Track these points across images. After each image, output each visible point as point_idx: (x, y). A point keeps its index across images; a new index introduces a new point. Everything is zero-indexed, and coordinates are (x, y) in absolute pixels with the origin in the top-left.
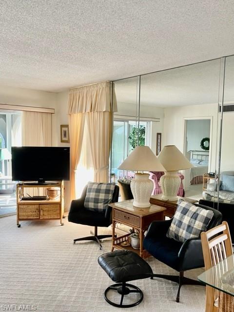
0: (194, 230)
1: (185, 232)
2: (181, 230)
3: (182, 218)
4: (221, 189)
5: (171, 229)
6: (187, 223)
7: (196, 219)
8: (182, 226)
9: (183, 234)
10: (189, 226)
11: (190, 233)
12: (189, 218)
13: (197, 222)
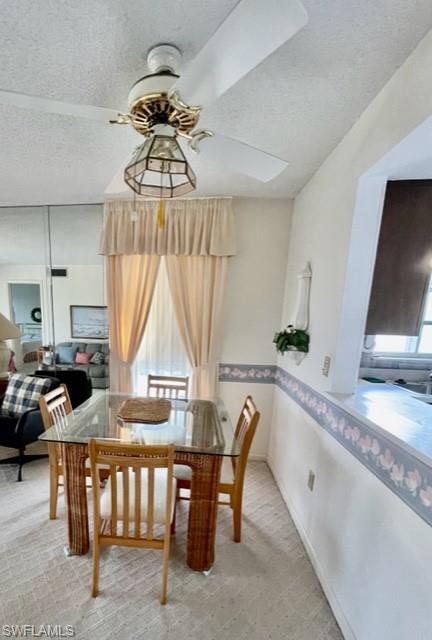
0: (31, 403)
1: (20, 407)
2: (16, 406)
3: (16, 392)
4: (57, 363)
5: (3, 407)
6: (23, 396)
7: (32, 390)
8: (17, 401)
9: (19, 409)
10: (25, 400)
11: (28, 406)
12: (24, 391)
13: (34, 393)
